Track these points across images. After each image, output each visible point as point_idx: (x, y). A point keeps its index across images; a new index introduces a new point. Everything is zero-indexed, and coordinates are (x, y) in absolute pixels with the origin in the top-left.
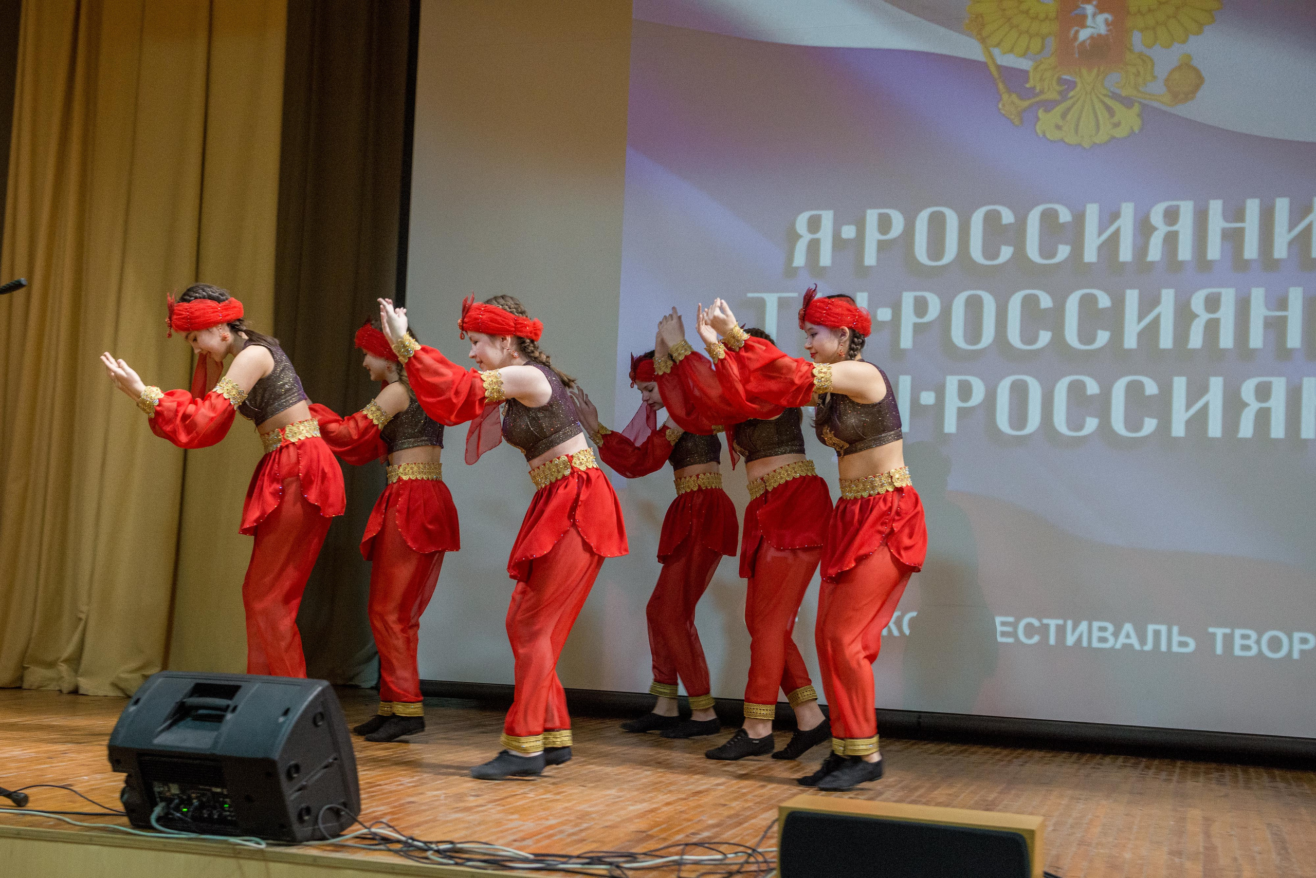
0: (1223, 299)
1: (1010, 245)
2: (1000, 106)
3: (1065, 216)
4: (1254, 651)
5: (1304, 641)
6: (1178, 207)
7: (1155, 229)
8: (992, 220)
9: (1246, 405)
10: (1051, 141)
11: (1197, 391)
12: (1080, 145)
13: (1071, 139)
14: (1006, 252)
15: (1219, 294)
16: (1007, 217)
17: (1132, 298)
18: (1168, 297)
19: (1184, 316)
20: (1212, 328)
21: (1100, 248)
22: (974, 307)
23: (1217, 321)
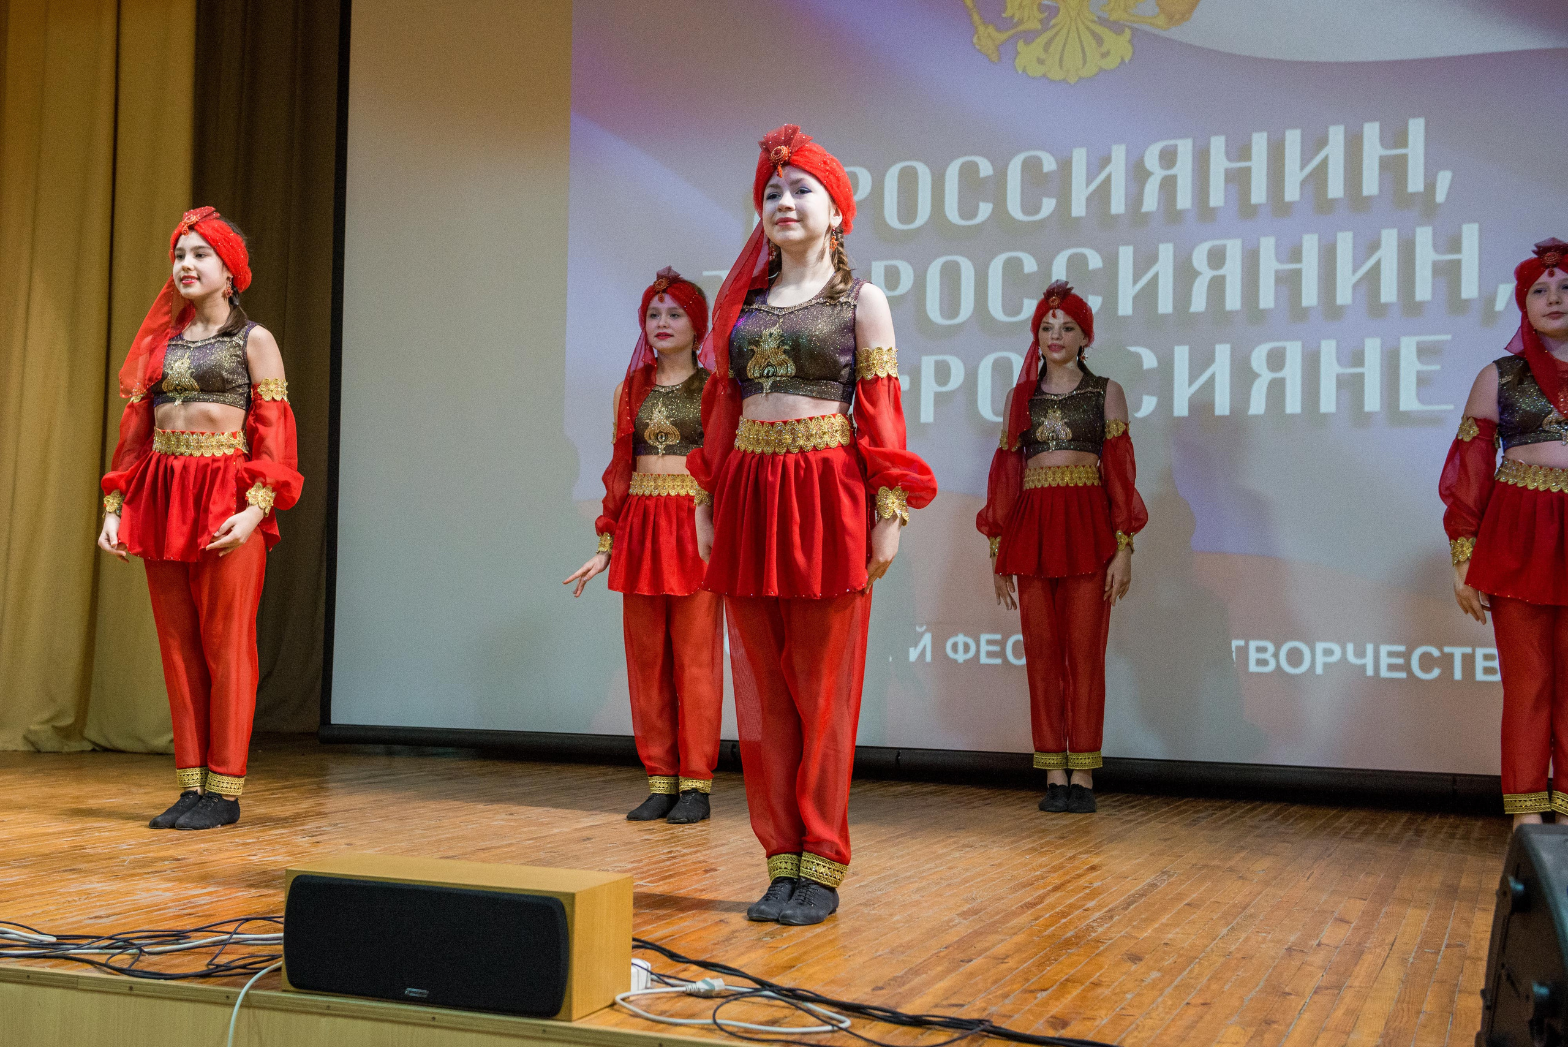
0: (1229, 253)
1: (988, 201)
2: (975, 40)
3: (1049, 164)
4: (1271, 666)
5: (1328, 652)
6: (1176, 146)
7: (1149, 174)
8: (968, 173)
9: (1256, 376)
10: (1034, 78)
11: (1201, 361)
12: (1064, 80)
13: (1056, 74)
14: (985, 210)
15: (1225, 246)
16: (986, 168)
17: (1126, 255)
18: (1166, 252)
19: (1185, 274)
20: (1217, 286)
21: (1088, 199)
22: (951, 274)
23: (1223, 277)
